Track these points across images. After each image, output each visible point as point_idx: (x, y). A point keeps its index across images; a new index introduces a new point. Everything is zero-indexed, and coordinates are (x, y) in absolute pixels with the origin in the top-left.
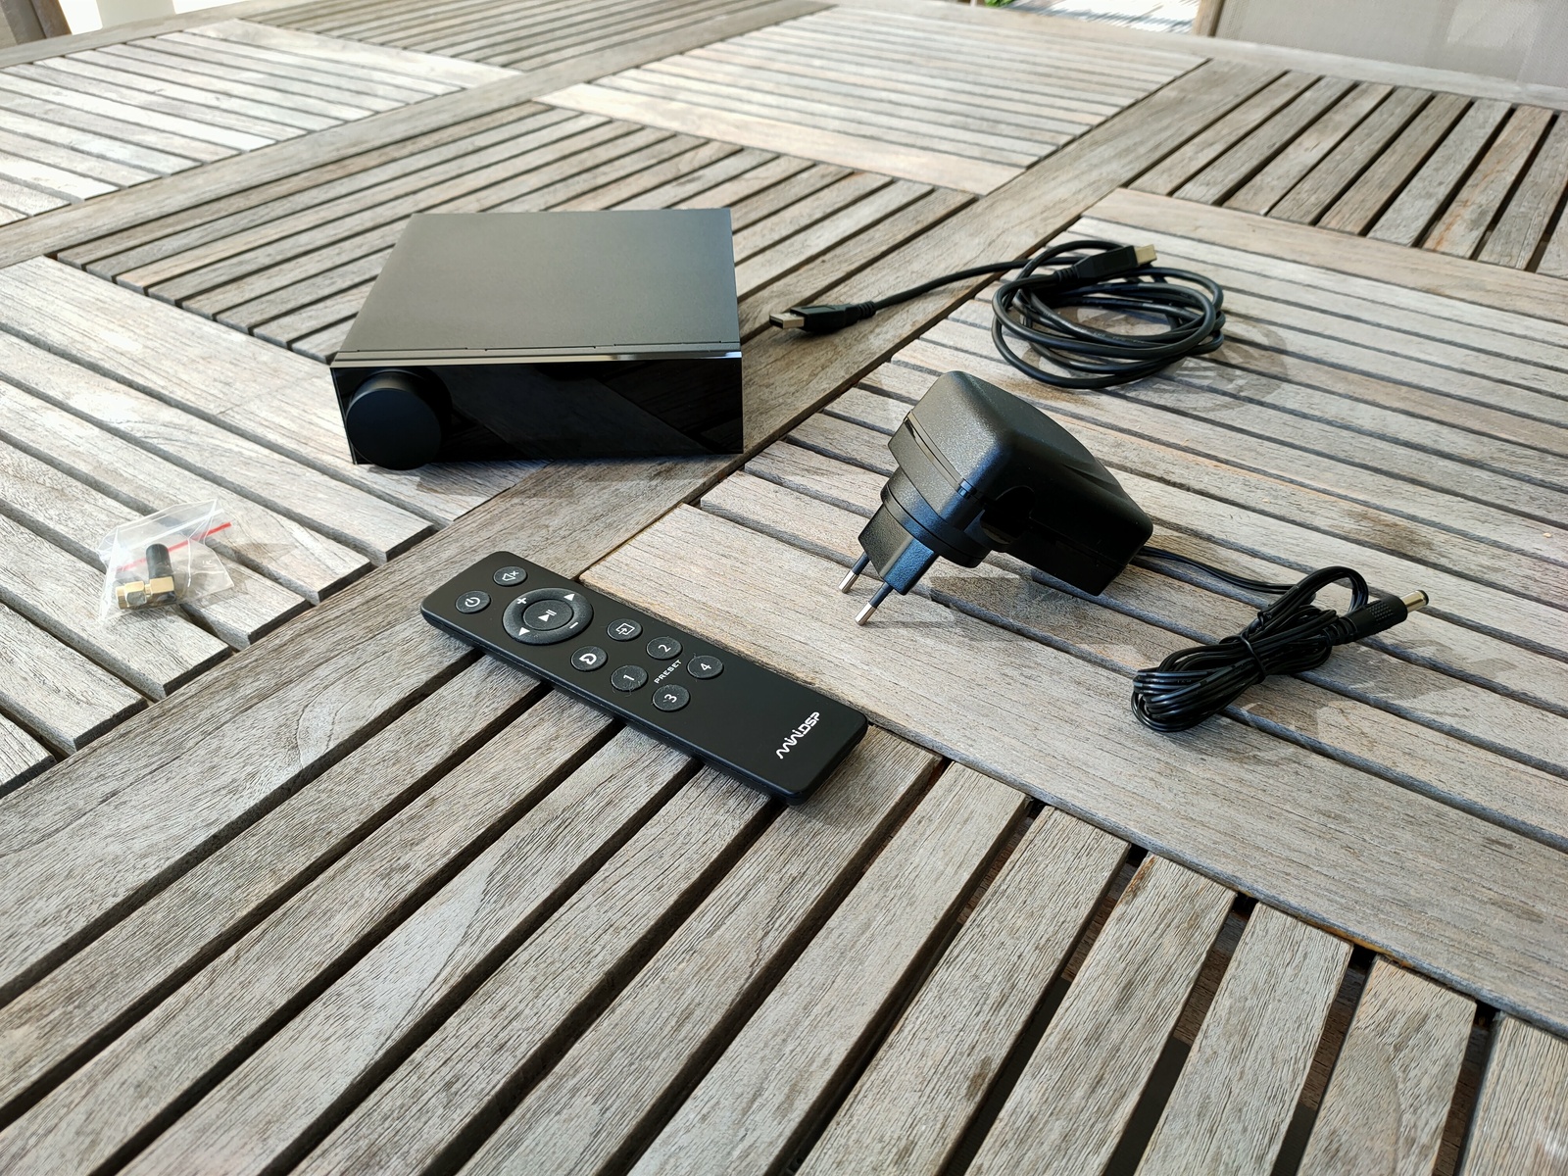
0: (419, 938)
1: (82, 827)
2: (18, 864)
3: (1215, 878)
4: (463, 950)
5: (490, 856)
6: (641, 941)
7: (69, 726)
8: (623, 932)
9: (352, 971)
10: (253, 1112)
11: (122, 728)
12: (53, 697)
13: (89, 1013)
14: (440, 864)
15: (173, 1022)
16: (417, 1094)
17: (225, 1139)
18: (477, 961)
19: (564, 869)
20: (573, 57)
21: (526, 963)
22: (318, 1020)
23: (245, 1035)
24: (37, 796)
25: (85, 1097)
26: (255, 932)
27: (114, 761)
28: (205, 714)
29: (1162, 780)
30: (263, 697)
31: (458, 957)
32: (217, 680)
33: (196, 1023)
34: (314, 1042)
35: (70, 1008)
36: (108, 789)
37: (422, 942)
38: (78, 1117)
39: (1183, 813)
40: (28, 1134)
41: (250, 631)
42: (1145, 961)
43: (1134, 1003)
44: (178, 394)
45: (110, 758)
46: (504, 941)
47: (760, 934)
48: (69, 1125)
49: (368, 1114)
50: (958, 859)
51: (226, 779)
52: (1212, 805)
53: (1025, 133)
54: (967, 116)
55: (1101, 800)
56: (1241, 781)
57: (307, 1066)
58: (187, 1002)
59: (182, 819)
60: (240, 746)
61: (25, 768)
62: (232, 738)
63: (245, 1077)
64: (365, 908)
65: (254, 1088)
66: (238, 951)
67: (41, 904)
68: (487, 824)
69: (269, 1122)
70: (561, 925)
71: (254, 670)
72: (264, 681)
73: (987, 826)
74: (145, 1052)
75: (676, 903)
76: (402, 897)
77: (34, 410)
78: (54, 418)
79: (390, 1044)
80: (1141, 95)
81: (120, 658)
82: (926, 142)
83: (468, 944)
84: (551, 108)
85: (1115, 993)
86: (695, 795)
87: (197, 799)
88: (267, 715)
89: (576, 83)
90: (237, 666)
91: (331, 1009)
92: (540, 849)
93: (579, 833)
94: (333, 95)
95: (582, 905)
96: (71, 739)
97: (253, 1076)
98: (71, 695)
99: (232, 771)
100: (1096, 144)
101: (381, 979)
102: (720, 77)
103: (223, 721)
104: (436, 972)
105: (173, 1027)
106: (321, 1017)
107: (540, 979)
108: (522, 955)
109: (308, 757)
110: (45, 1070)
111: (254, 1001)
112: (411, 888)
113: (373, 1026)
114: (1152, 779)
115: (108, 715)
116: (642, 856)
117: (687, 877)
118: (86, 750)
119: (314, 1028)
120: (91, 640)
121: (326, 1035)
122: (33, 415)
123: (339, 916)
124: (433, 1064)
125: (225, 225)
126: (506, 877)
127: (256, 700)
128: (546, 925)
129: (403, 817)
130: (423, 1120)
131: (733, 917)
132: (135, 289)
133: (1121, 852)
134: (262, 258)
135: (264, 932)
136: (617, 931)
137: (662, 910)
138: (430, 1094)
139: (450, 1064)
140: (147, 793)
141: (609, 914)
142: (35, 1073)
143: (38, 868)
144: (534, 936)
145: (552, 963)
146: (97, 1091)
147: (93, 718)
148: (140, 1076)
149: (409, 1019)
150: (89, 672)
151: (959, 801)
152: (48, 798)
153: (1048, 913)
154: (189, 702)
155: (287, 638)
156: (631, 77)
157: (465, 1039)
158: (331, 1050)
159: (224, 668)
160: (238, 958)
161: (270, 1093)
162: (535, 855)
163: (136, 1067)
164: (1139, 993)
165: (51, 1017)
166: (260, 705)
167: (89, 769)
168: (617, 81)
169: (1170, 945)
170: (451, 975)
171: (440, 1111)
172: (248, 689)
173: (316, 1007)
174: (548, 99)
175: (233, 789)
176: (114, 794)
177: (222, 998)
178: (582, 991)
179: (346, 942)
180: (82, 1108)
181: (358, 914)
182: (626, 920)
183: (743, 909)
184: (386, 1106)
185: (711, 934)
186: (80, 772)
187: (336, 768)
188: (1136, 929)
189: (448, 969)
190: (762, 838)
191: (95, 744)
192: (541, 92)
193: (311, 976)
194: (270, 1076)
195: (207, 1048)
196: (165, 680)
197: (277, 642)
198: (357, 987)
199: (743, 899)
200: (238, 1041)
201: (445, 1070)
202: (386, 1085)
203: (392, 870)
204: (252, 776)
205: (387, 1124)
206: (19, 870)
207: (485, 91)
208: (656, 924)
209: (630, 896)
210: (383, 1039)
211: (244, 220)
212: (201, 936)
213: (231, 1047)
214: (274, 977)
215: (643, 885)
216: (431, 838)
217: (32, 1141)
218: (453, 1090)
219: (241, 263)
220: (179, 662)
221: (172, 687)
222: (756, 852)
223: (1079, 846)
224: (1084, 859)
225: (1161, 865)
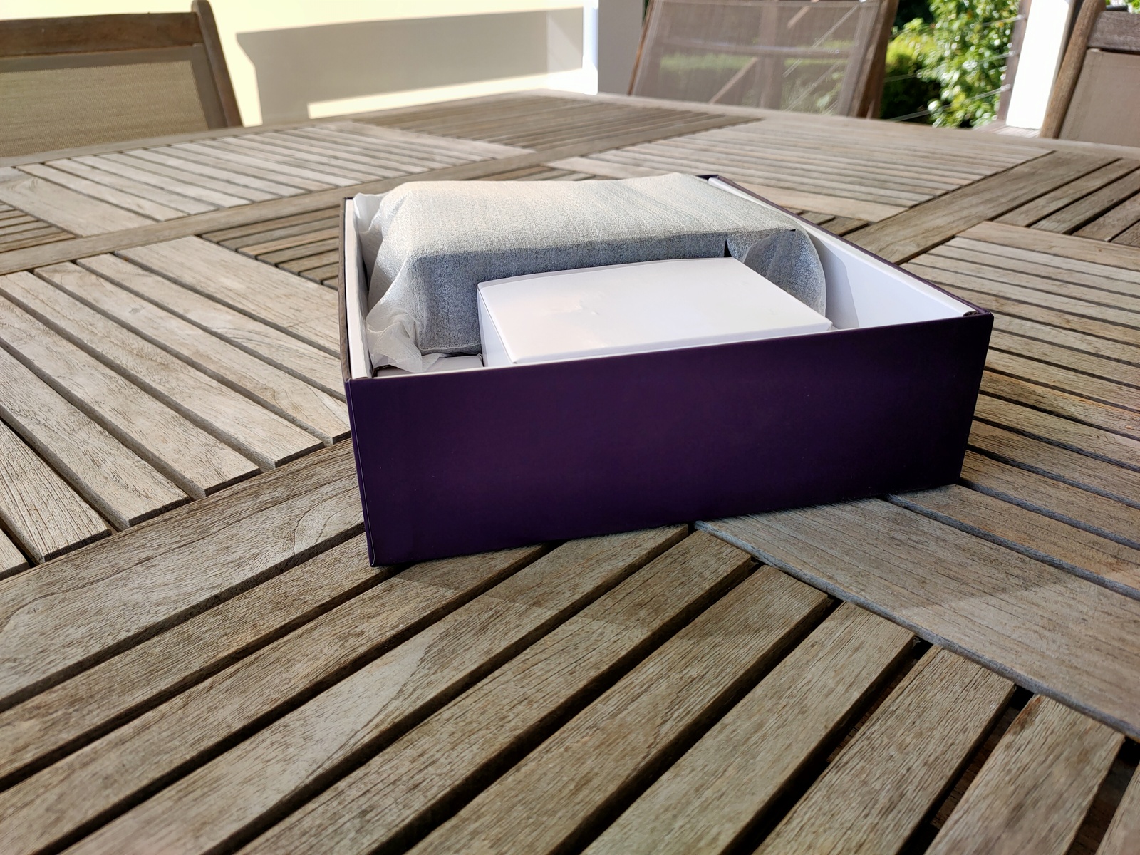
0: (361, 689)
1: (117, 580)
2: (63, 600)
3: (1103, 721)
4: (396, 703)
5: (431, 633)
6: (550, 714)
7: (128, 509)
8: (535, 705)
9: (301, 709)
10: (193, 812)
11: (167, 515)
12: (122, 491)
13: (84, 716)
14: (389, 634)
15: (147, 731)
16: (335, 817)
17: (164, 832)
18: (406, 713)
19: (491, 649)
21: (448, 720)
22: (264, 745)
23: (202, 749)
24: (91, 555)
25: (62, 781)
26: (230, 670)
27: (154, 537)
28: (229, 512)
29: (1046, 633)
30: (276, 502)
31: (390, 708)
32: (245, 489)
33: (165, 734)
34: (257, 762)
35: (71, 710)
36: (144, 556)
37: (363, 693)
38: (51, 796)
39: (1067, 662)
40: (8, 805)
41: (277, 459)
42: (1035, 787)
43: (1025, 823)
44: (263, 315)
45: (152, 534)
46: (432, 700)
47: (659, 721)
48: (43, 802)
49: (290, 828)
50: (849, 680)
51: (234, 557)
52: (1095, 658)
55: (987, 644)
56: (1123, 640)
57: (248, 781)
58: (162, 717)
59: (195, 581)
60: (252, 534)
61: (88, 535)
62: (247, 528)
63: (194, 782)
64: (322, 661)
65: (199, 793)
66: (213, 683)
67: (72, 631)
68: (433, 608)
69: (204, 824)
70: (482, 693)
71: (274, 485)
72: (280, 492)
73: (878, 656)
74: (118, 753)
75: (585, 687)
76: (353, 656)
77: (161, 318)
78: (175, 323)
79: (320, 771)
80: (1000, 170)
81: (178, 470)
83: (401, 699)
85: (1005, 812)
86: (611, 604)
87: (209, 568)
88: (277, 515)
90: (262, 481)
91: (278, 737)
92: (473, 632)
93: (508, 623)
94: (406, 159)
95: (502, 679)
96: (127, 520)
97: (200, 783)
98: (136, 490)
99: (241, 551)
100: (966, 195)
101: (323, 718)
103: (243, 516)
104: (370, 718)
105: (146, 736)
106: (268, 742)
107: (458, 735)
108: (445, 713)
109: (300, 546)
110: (37, 756)
111: (215, 723)
112: (362, 650)
113: (309, 755)
114: (1036, 632)
115: (159, 506)
116: (560, 646)
117: (596, 666)
118: (136, 527)
119: (260, 751)
120: (161, 457)
121: (269, 758)
122: (160, 321)
123: (299, 665)
124: (354, 793)
126: (442, 650)
127: (270, 505)
128: (470, 691)
129: (365, 597)
130: (336, 840)
131: (635, 704)
132: (249, 256)
133: (1008, 689)
135: (237, 670)
136: (531, 703)
137: (572, 692)
138: (346, 818)
139: (369, 795)
140: (175, 560)
141: (525, 689)
142: (28, 757)
143: (77, 605)
144: (459, 699)
145: (471, 723)
146: (73, 777)
147: (147, 507)
148: (110, 770)
149: (340, 753)
150: (153, 477)
151: (850, 633)
152: (98, 557)
153: (937, 734)
154: (221, 502)
155: (303, 465)
157: (385, 775)
158: (269, 771)
159: (252, 482)
160: (211, 688)
161: (211, 799)
162: (468, 636)
163: (108, 763)
164: (1030, 815)
165: (55, 715)
166: (273, 508)
167: (136, 541)
169: (1060, 776)
170: (382, 722)
171: (352, 835)
172: (266, 497)
173: (265, 734)
174: (552, 164)
175: (239, 564)
176: (148, 559)
177: (190, 717)
178: (492, 749)
179: (301, 686)
180: (57, 790)
181: (315, 665)
182: (539, 695)
183: (644, 699)
184: (307, 823)
185: (614, 716)
186: (127, 542)
187: (321, 556)
188: (1025, 757)
189: (381, 717)
190: (667, 644)
191: (143, 524)
192: (549, 161)
193: (267, 708)
194: (215, 784)
195: (168, 755)
196: (207, 486)
197: (295, 467)
198: (302, 722)
199: (646, 691)
200: (194, 753)
201: (363, 800)
202: (310, 806)
203: (349, 634)
204: (255, 556)
205: (304, 839)
206: (63, 605)
207: (509, 160)
208: (565, 703)
209: (545, 677)
210: (315, 766)
212: (185, 669)
213: (188, 757)
214: (237, 706)
215: (558, 669)
216: (385, 615)
217: (10, 811)
218: (367, 817)
220: (220, 475)
221: (210, 491)
222: (660, 654)
223: (967, 681)
224: (972, 692)
225: (1048, 704)
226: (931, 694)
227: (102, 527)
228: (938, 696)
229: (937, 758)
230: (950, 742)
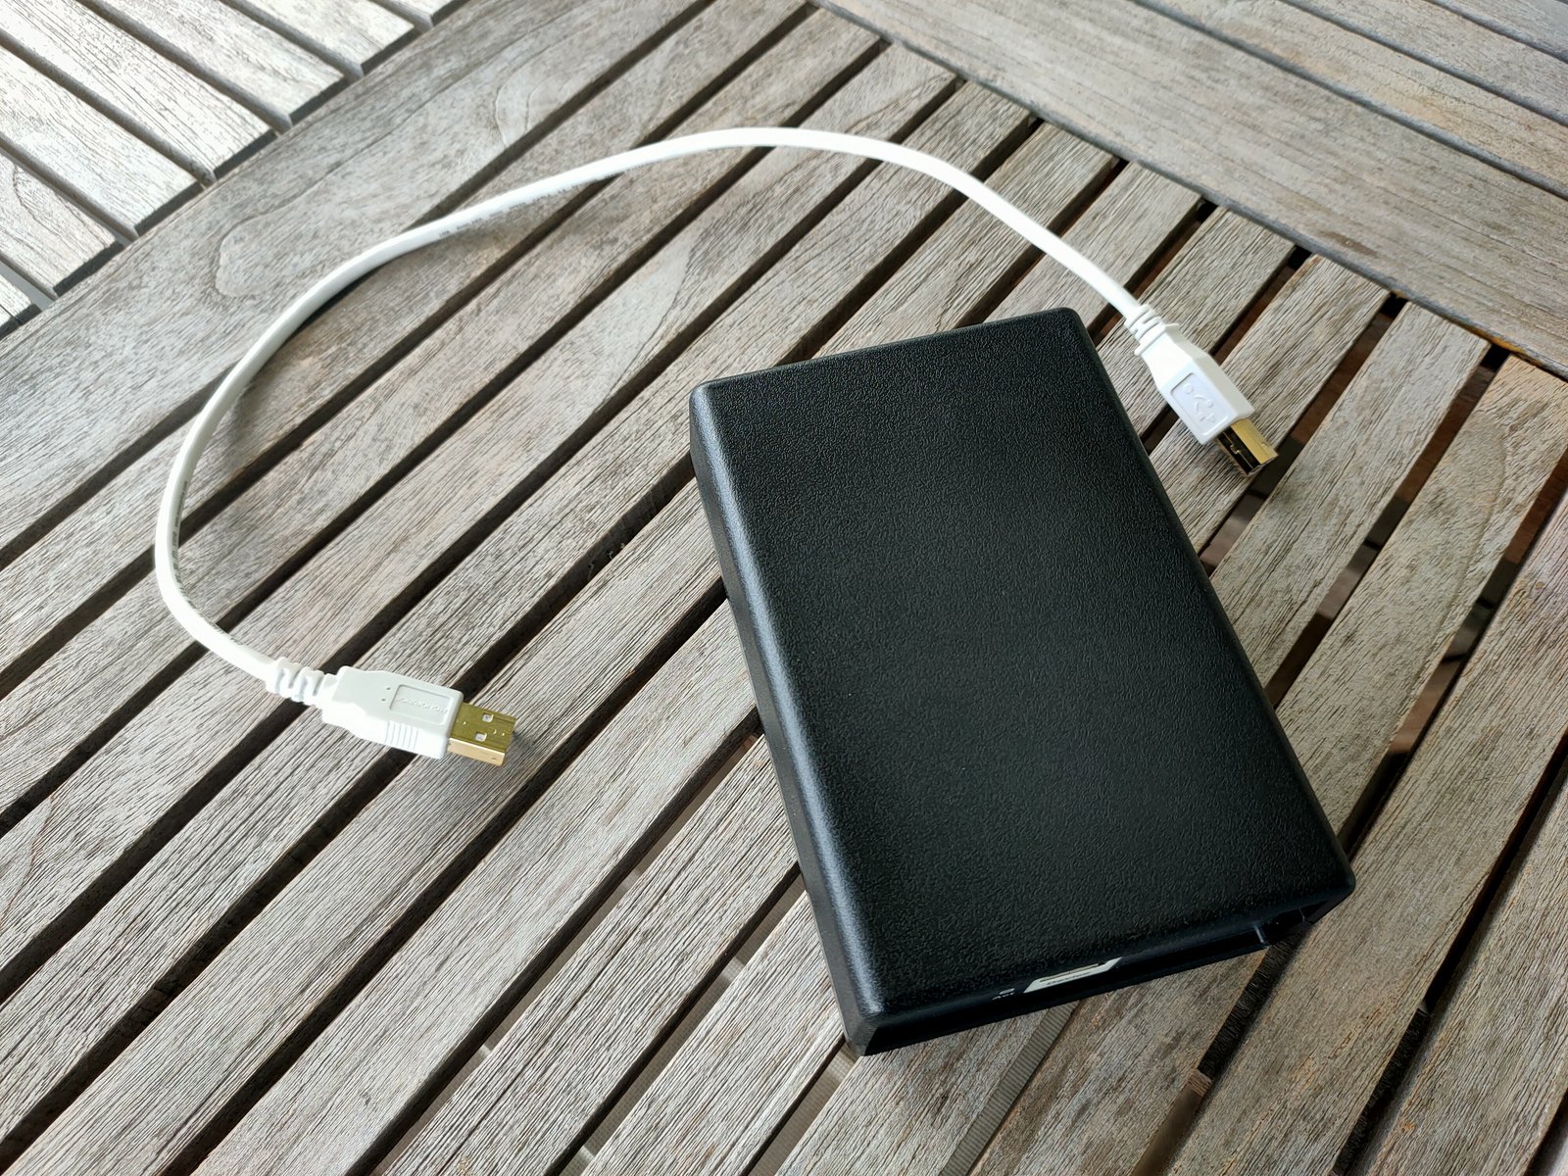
0: (634, 301)
1: (316, 194)
2: (267, 224)
3: (1372, 279)
4: (674, 313)
5: (689, 234)
6: (831, 313)
7: (285, 102)
8: (815, 305)
9: (581, 324)
10: (515, 430)
11: (332, 104)
12: (260, 74)
13: (361, 350)
14: (646, 238)
15: (434, 359)
16: (649, 423)
17: (495, 449)
18: (688, 322)
19: (758, 248)
21: (731, 326)
22: (558, 363)
23: (498, 371)
24: (269, 165)
25: (373, 414)
26: (490, 290)
27: (330, 137)
28: (405, 93)
29: (1337, 187)
30: (456, 77)
31: (671, 318)
32: (410, 60)
33: (454, 361)
34: (557, 379)
35: (344, 345)
36: (332, 160)
37: (638, 305)
38: (371, 426)
39: (1352, 219)
40: (333, 439)
41: (432, 11)
42: (1294, 346)
43: (1279, 380)
45: (327, 132)
46: (710, 307)
47: (940, 311)
48: (365, 433)
49: (611, 435)
50: (1130, 252)
51: (438, 155)
52: (1381, 212)
55: (1274, 203)
56: (1413, 191)
57: (554, 397)
58: (443, 344)
59: (406, 189)
60: (444, 124)
61: (250, 140)
62: (437, 115)
63: (504, 403)
64: (584, 274)
65: (512, 412)
66: (479, 305)
67: (296, 259)
68: (685, 206)
69: (530, 438)
70: (760, 296)
71: (444, 50)
72: (455, 62)
73: (1159, 224)
74: (416, 382)
75: (862, 282)
76: (615, 266)
79: (621, 384)
81: (313, 37)
83: (678, 308)
85: (1262, 372)
86: (878, 186)
87: (415, 172)
88: (464, 95)
90: (426, 46)
91: (567, 354)
92: (735, 231)
93: (771, 217)
95: (777, 280)
97: (510, 403)
98: (276, 73)
99: (441, 147)
101: (606, 333)
103: (424, 100)
104: (653, 330)
105: (435, 363)
106: (560, 360)
107: (744, 340)
108: (727, 319)
109: (510, 137)
110: (335, 392)
111: (500, 346)
112: (622, 258)
113: (605, 370)
114: (1326, 186)
115: (315, 92)
116: (829, 239)
117: (871, 258)
118: (302, 124)
119: (555, 369)
120: (282, 18)
121: (567, 375)
123: (561, 280)
124: (659, 401)
126: (706, 253)
127: (450, 81)
128: (746, 295)
129: (606, 196)
130: (657, 442)
131: (915, 295)
133: (1286, 251)
135: (499, 290)
136: (811, 302)
137: (849, 287)
138: (660, 423)
139: (674, 402)
140: (369, 164)
141: (802, 288)
142: (327, 393)
143: (286, 229)
144: (736, 304)
145: (754, 327)
146: (382, 409)
147: (302, 94)
148: (416, 400)
149: (635, 365)
150: (287, 51)
151: (1134, 199)
152: (279, 167)
153: (1209, 303)
154: (388, 81)
155: (469, 19)
157: (684, 383)
158: (572, 385)
159: (414, 48)
160: (479, 310)
161: (527, 416)
162: (730, 235)
163: (410, 393)
164: (1285, 372)
165: (330, 352)
166: (456, 85)
167: (309, 141)
169: (1320, 333)
170: (667, 332)
171: (670, 436)
172: (441, 70)
173: (553, 352)
175: (446, 163)
176: (338, 164)
177: (472, 342)
178: (782, 351)
179: (571, 302)
180: (373, 421)
181: (578, 280)
182: (817, 294)
183: (923, 289)
184: (625, 430)
185: (894, 309)
186: (303, 144)
187: (537, 148)
188: (1290, 319)
189: (663, 328)
190: (942, 228)
191: (309, 118)
193: (546, 327)
194: (524, 403)
195: (467, 381)
197: (460, 23)
198: (587, 338)
199: (924, 280)
200: (492, 376)
201: (670, 406)
202: (622, 415)
203: (602, 243)
204: (461, 153)
205: (627, 443)
206: (270, 230)
208: (844, 299)
209: (820, 274)
210: (615, 380)
212: (444, 291)
213: (487, 380)
214: (515, 327)
215: (832, 264)
216: (633, 216)
217: (338, 444)
218: (679, 421)
220: (371, 42)
221: (369, 65)
222: (936, 240)
223: (1247, 244)
224: (1250, 256)
225: (1326, 262)
226: (1209, 261)
227: (263, 128)
228: (1216, 263)
229: (1206, 325)
230: (1222, 308)
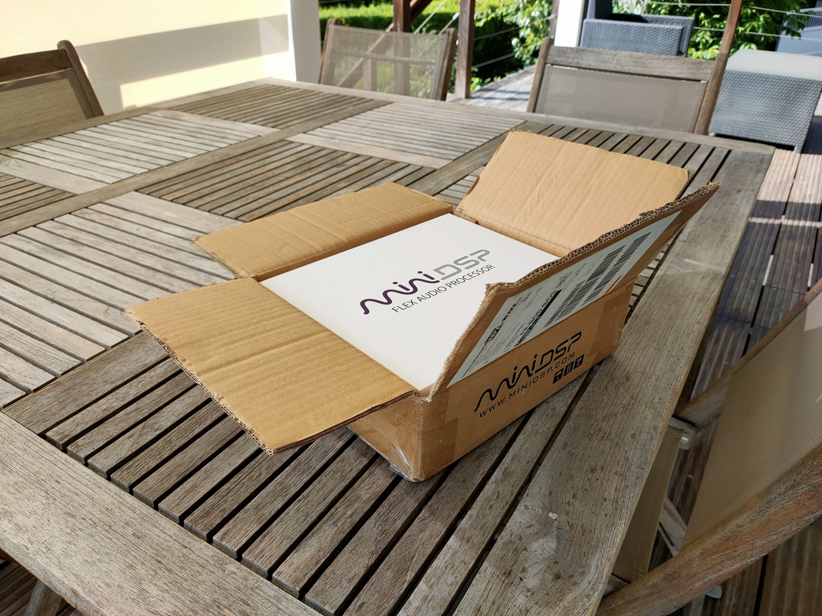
20: (297, 124)
53: (455, 149)
54: (436, 143)
80: (498, 135)
82: (421, 152)
84: (292, 142)
89: (299, 133)
102: (351, 131)
125: (191, 182)
134: (206, 191)
156: (318, 131)
168: (313, 132)
174: (291, 139)
192: (287, 137)
207: (268, 136)
211: (196, 180)
219: (200, 193)
